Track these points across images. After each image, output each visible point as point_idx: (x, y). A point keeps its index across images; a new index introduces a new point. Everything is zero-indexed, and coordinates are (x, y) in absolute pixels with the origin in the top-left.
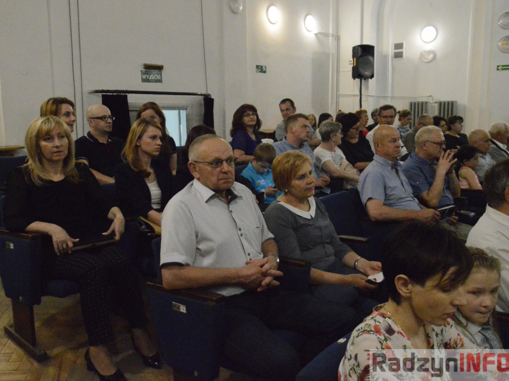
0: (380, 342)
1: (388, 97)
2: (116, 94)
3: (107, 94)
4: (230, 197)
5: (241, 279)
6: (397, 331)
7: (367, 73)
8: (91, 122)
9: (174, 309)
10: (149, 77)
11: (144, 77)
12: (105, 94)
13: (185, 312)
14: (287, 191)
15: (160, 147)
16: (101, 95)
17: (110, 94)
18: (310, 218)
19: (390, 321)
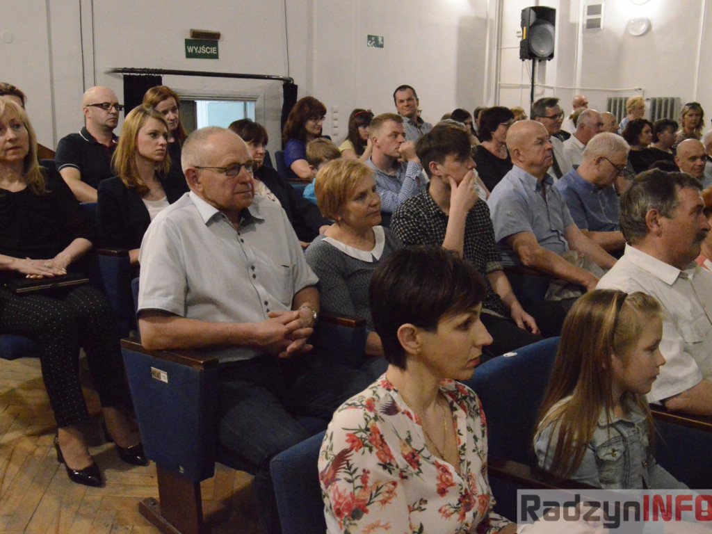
0: (366, 420)
1: (575, 89)
2: (144, 74)
3: (132, 74)
4: (242, 219)
5: (255, 341)
6: (403, 410)
7: (543, 51)
8: (87, 111)
9: (153, 377)
10: (198, 49)
11: (191, 50)
12: (128, 74)
13: (166, 381)
14: (339, 219)
15: (165, 148)
16: (122, 76)
17: (135, 74)
18: (371, 260)
19: (395, 396)
